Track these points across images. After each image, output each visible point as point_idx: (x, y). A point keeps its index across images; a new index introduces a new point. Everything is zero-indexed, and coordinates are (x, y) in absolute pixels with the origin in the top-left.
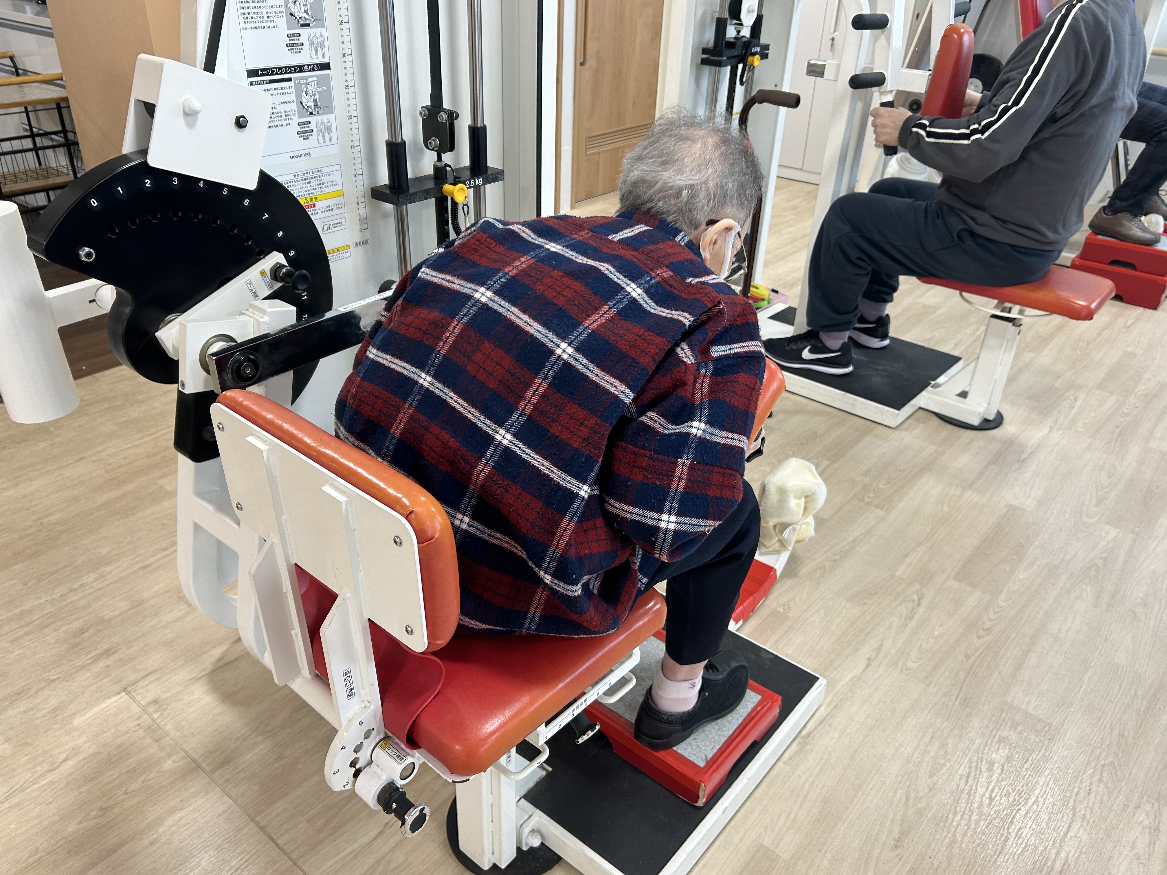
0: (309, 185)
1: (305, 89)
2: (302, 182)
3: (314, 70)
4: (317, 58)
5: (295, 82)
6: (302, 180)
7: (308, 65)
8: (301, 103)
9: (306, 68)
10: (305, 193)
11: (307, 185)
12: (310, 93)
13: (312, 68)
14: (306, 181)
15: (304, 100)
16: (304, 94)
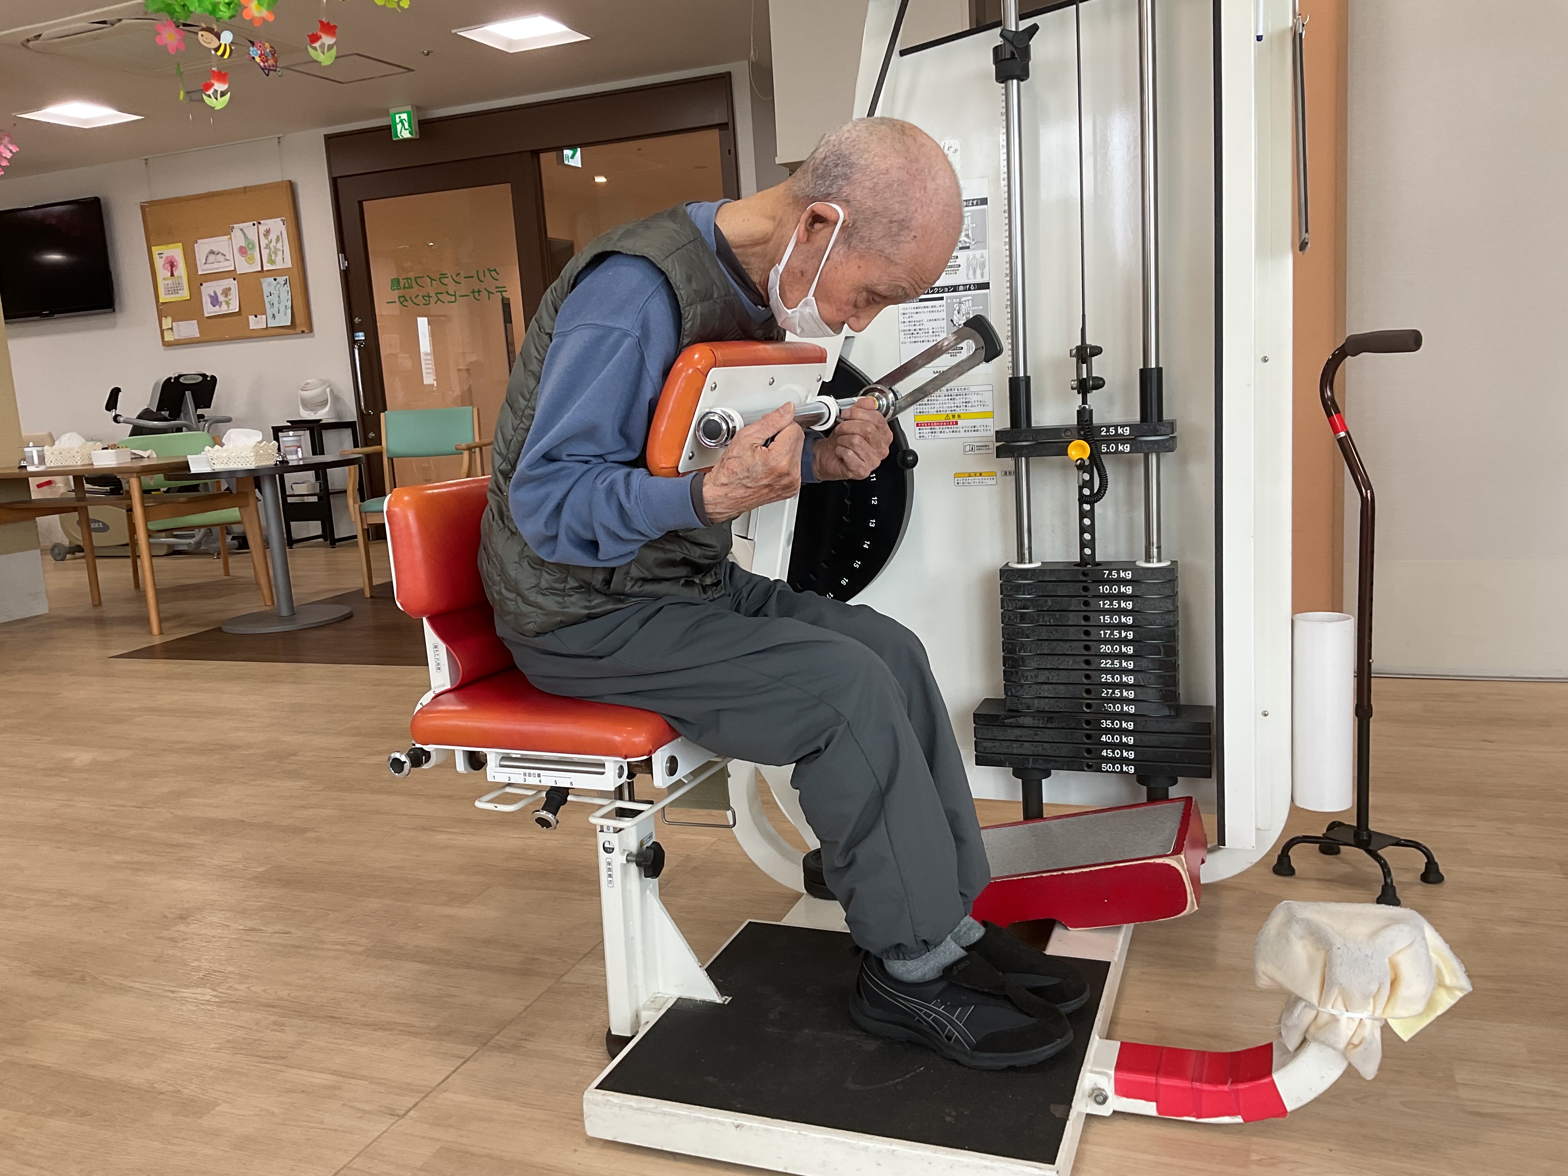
0: (953, 401)
1: (957, 308)
2: (944, 398)
3: (970, 290)
4: (975, 278)
5: (947, 301)
6: (945, 396)
7: (963, 285)
8: (952, 321)
9: (961, 288)
10: (947, 409)
11: (950, 401)
12: (963, 311)
13: (967, 288)
14: (949, 398)
15: (955, 319)
16: (956, 312)
